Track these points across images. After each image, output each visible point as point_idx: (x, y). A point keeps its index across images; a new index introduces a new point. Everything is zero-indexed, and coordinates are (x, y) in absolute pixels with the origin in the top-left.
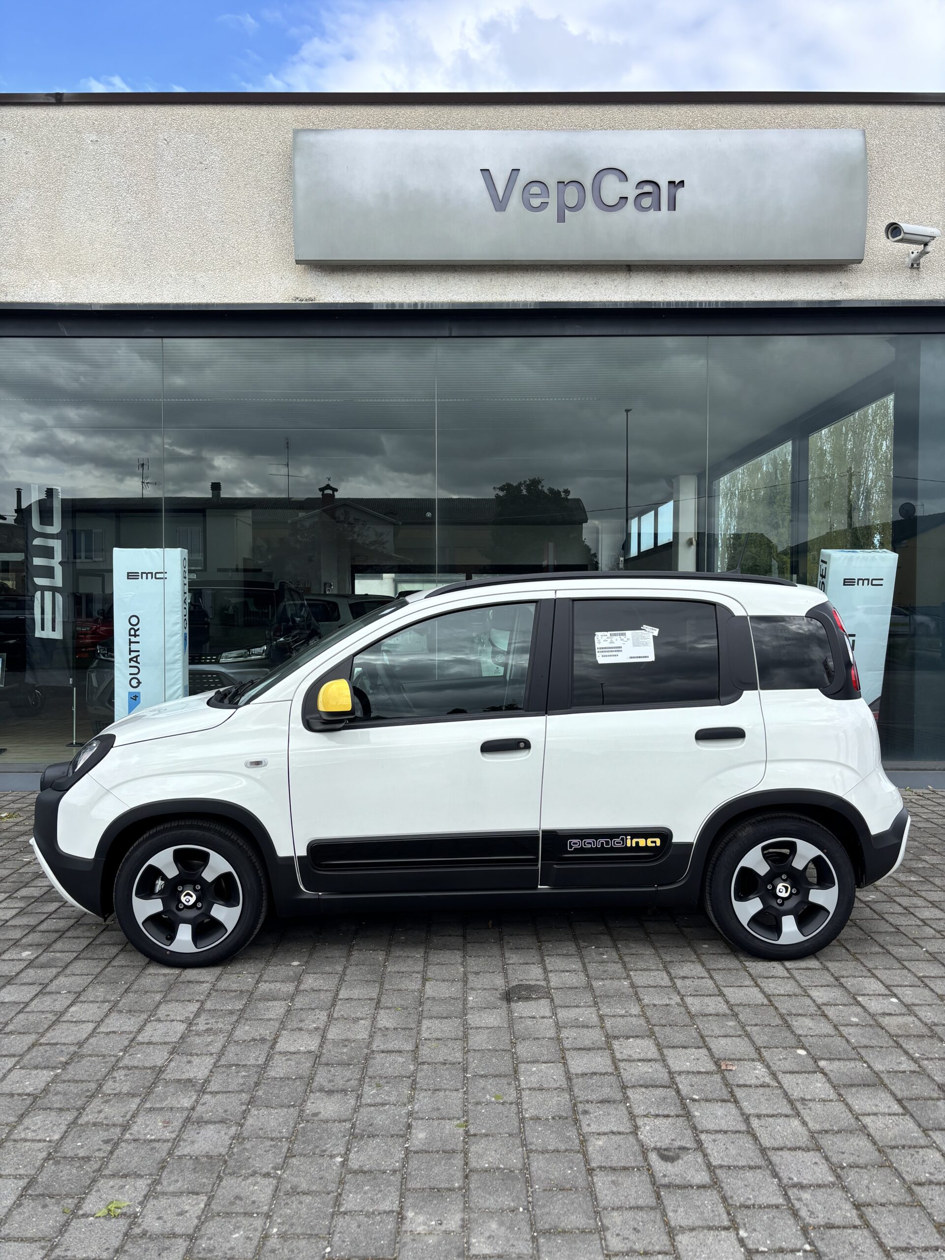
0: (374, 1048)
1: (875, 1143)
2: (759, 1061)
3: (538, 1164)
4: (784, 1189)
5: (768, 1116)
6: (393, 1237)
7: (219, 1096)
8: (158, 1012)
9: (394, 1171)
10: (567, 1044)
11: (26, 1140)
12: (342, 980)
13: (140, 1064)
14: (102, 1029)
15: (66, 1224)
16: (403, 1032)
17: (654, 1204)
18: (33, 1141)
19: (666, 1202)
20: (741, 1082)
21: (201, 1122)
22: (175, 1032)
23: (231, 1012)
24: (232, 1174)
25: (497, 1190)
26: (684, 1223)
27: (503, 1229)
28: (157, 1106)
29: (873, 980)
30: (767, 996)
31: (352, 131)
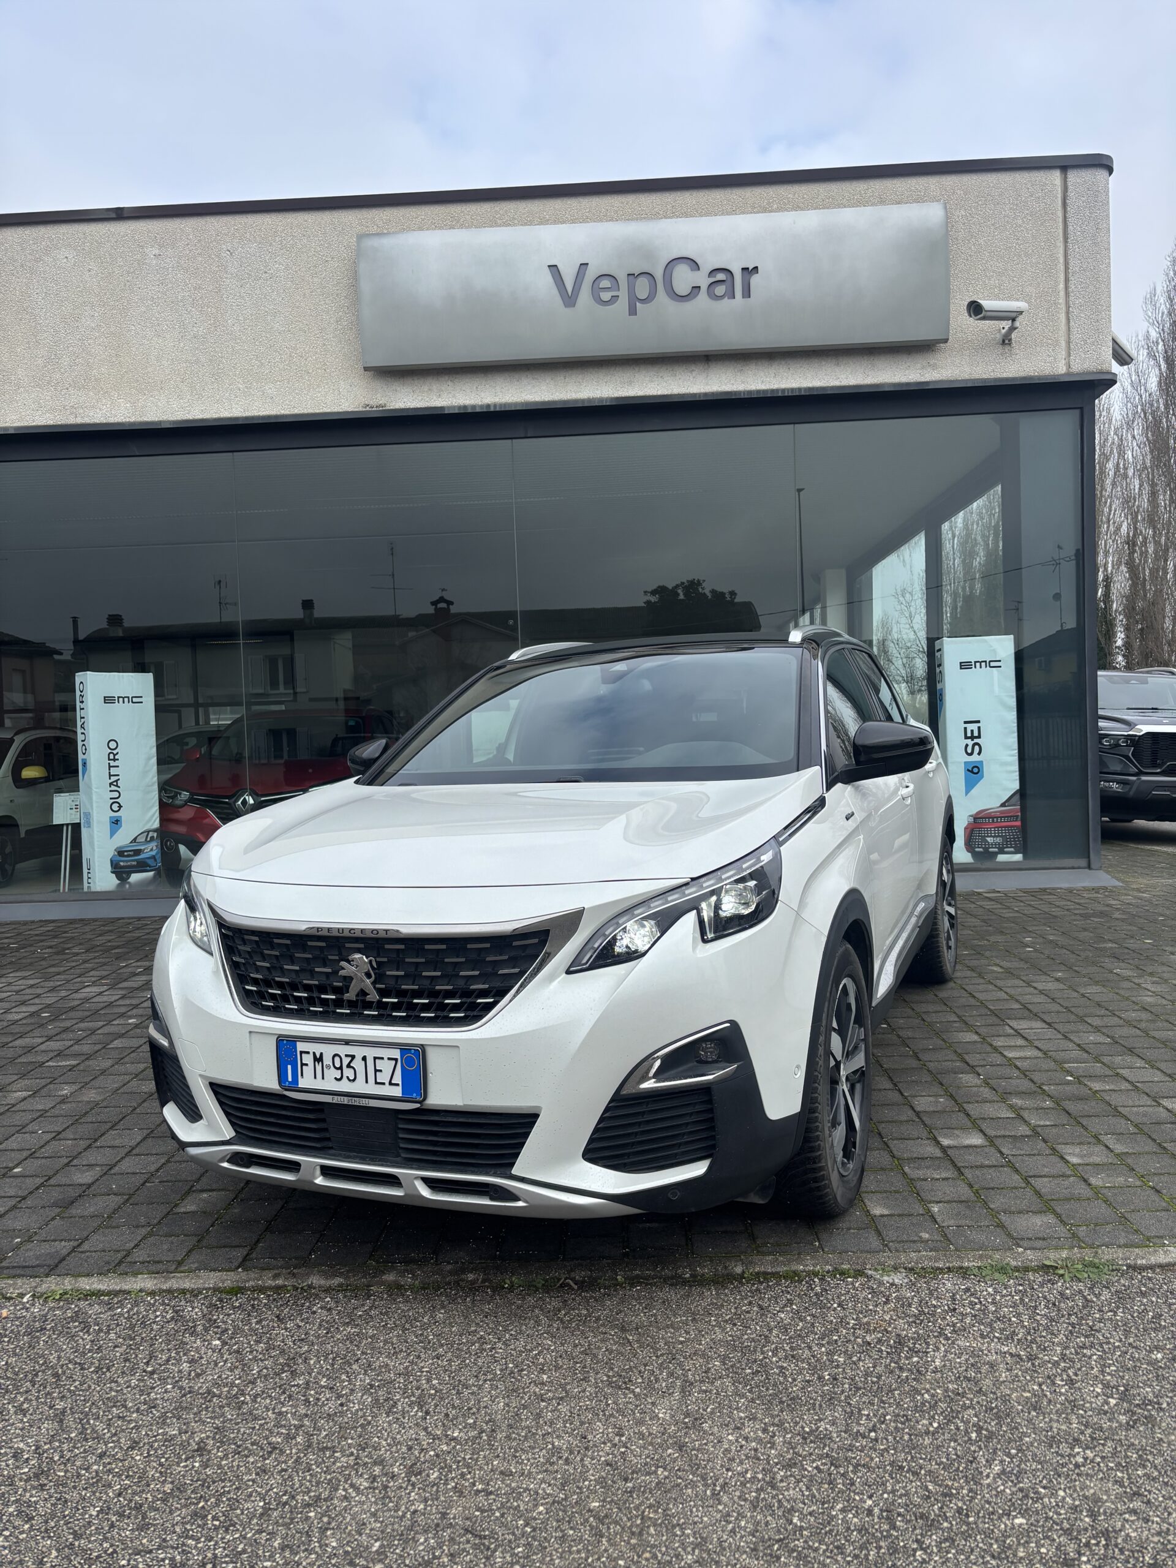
31: (417, 233)
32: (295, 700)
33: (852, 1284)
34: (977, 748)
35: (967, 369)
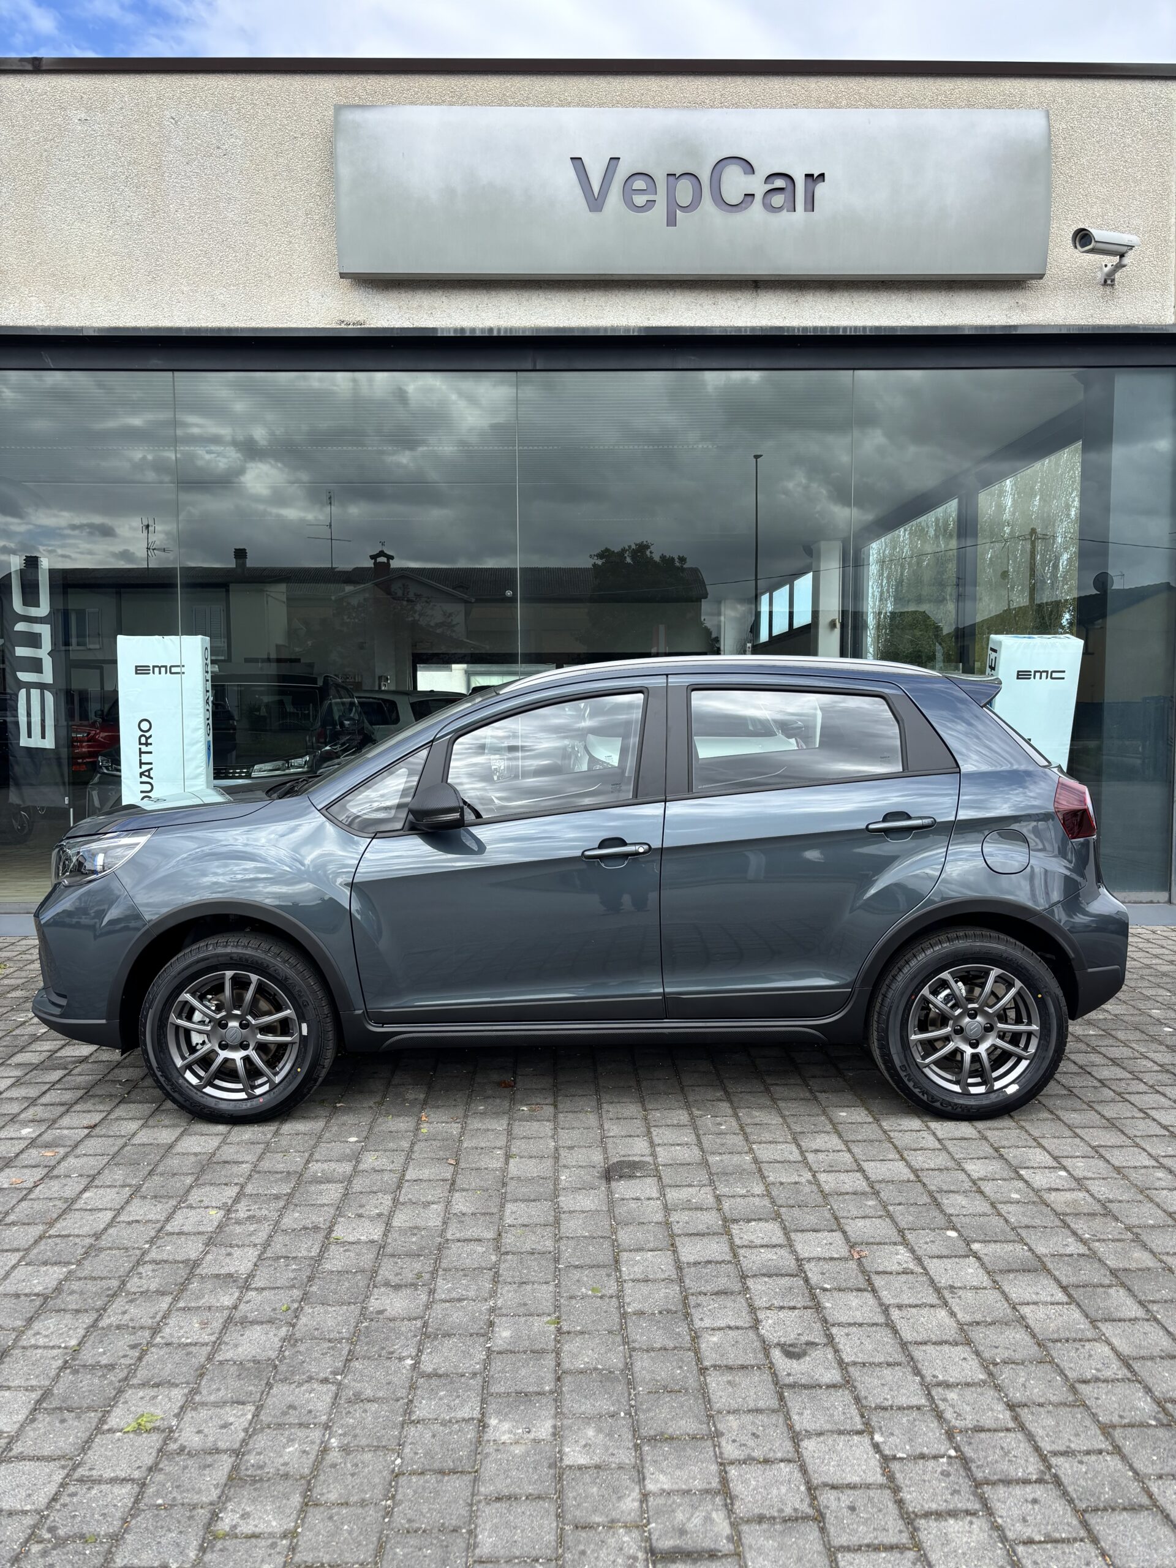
0: (449, 1237)
1: (1034, 1336)
2: (902, 1244)
3: (643, 1364)
4: (927, 1388)
5: (910, 1306)
6: (473, 1447)
7: (266, 1293)
8: (190, 1198)
9: (475, 1374)
10: (677, 1229)
11: (37, 1347)
12: (409, 1158)
13: (171, 1258)
14: (121, 1218)
15: (90, 1440)
16: (483, 1218)
17: (776, 1406)
18: (45, 1347)
19: (790, 1404)
20: (880, 1269)
21: (246, 1322)
22: (211, 1221)
23: (277, 1197)
24: (284, 1380)
25: (594, 1394)
26: (811, 1427)
27: (601, 1436)
28: (193, 1305)
29: (1038, 1150)
30: (915, 1171)
31: (408, 108)
35: (1062, 313)
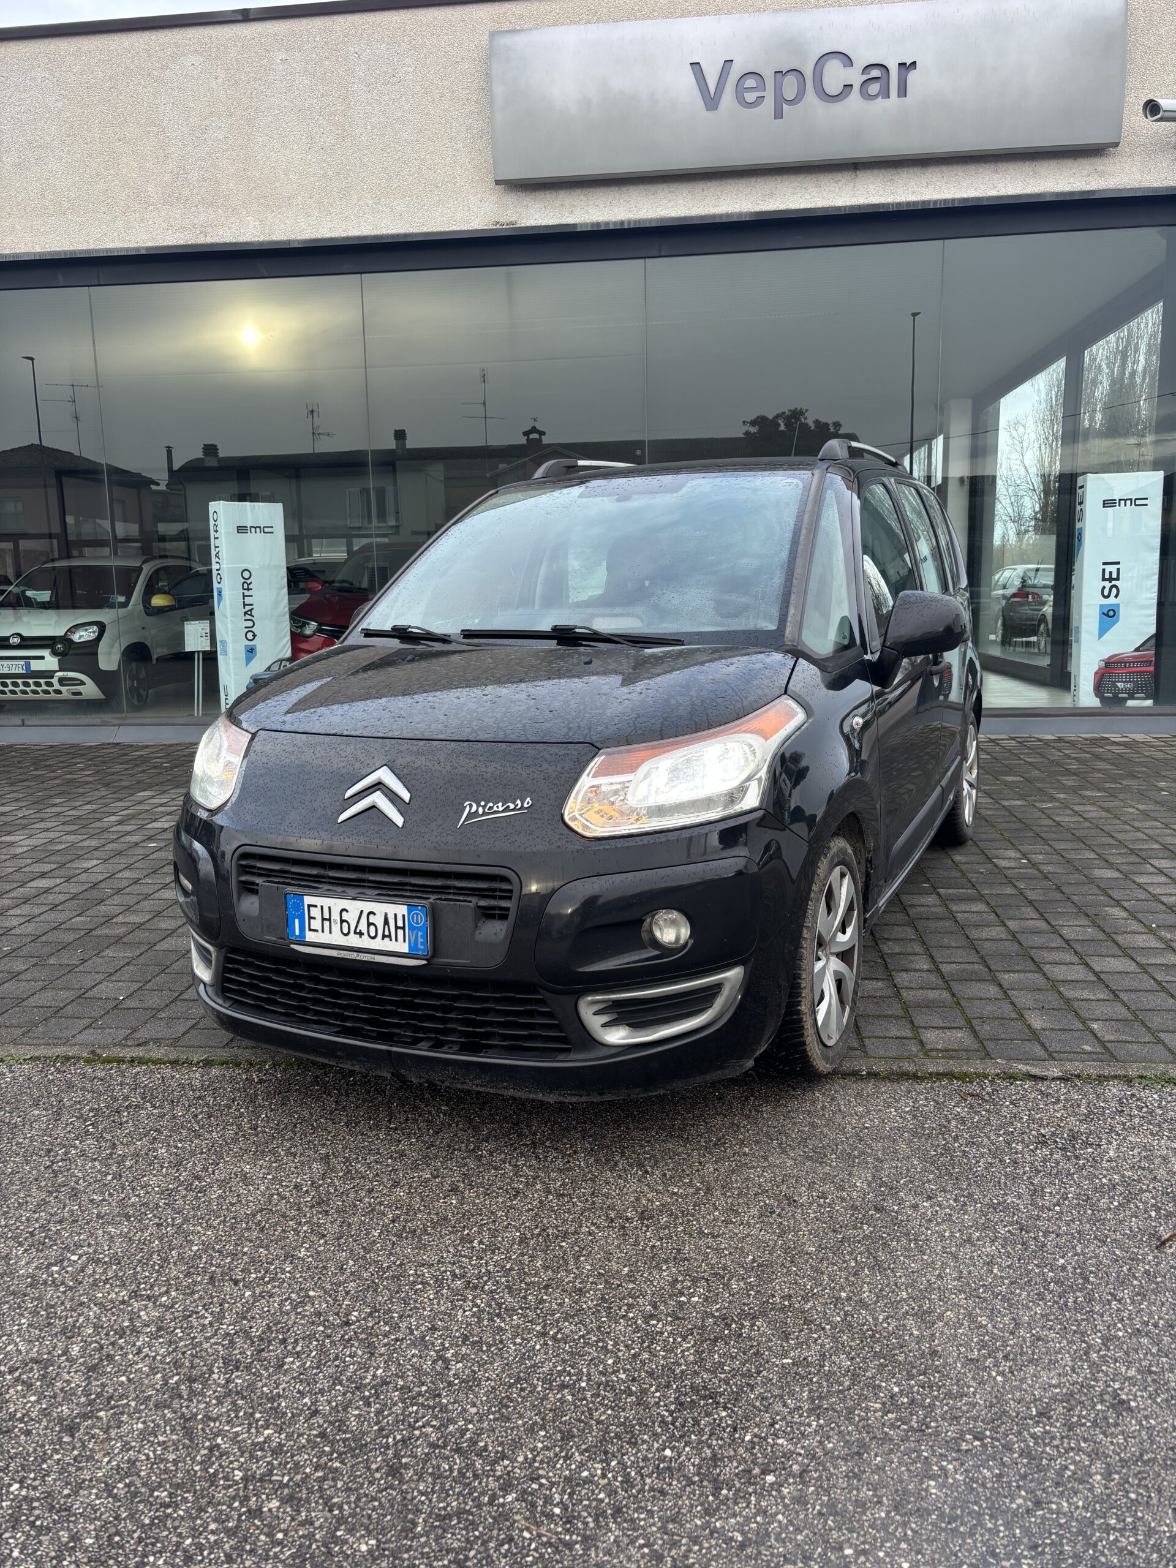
32: (397, 533)
33: (1021, 1085)
34: (1114, 591)
35: (1138, 177)
